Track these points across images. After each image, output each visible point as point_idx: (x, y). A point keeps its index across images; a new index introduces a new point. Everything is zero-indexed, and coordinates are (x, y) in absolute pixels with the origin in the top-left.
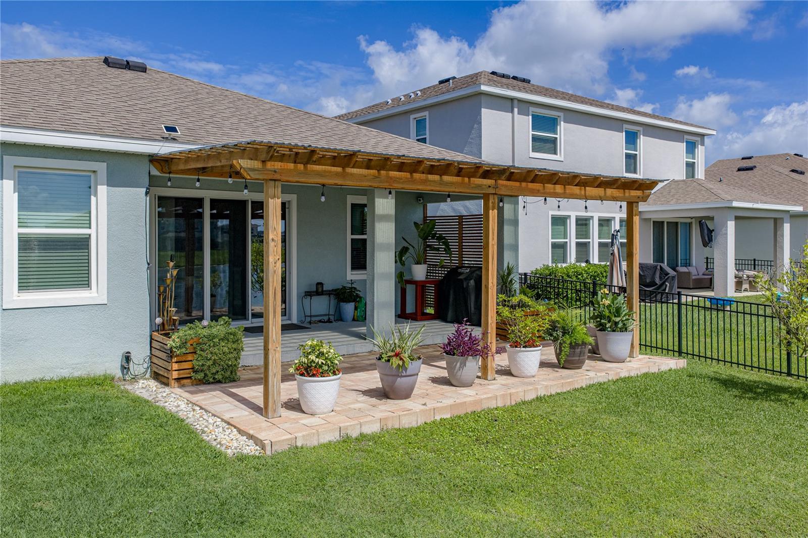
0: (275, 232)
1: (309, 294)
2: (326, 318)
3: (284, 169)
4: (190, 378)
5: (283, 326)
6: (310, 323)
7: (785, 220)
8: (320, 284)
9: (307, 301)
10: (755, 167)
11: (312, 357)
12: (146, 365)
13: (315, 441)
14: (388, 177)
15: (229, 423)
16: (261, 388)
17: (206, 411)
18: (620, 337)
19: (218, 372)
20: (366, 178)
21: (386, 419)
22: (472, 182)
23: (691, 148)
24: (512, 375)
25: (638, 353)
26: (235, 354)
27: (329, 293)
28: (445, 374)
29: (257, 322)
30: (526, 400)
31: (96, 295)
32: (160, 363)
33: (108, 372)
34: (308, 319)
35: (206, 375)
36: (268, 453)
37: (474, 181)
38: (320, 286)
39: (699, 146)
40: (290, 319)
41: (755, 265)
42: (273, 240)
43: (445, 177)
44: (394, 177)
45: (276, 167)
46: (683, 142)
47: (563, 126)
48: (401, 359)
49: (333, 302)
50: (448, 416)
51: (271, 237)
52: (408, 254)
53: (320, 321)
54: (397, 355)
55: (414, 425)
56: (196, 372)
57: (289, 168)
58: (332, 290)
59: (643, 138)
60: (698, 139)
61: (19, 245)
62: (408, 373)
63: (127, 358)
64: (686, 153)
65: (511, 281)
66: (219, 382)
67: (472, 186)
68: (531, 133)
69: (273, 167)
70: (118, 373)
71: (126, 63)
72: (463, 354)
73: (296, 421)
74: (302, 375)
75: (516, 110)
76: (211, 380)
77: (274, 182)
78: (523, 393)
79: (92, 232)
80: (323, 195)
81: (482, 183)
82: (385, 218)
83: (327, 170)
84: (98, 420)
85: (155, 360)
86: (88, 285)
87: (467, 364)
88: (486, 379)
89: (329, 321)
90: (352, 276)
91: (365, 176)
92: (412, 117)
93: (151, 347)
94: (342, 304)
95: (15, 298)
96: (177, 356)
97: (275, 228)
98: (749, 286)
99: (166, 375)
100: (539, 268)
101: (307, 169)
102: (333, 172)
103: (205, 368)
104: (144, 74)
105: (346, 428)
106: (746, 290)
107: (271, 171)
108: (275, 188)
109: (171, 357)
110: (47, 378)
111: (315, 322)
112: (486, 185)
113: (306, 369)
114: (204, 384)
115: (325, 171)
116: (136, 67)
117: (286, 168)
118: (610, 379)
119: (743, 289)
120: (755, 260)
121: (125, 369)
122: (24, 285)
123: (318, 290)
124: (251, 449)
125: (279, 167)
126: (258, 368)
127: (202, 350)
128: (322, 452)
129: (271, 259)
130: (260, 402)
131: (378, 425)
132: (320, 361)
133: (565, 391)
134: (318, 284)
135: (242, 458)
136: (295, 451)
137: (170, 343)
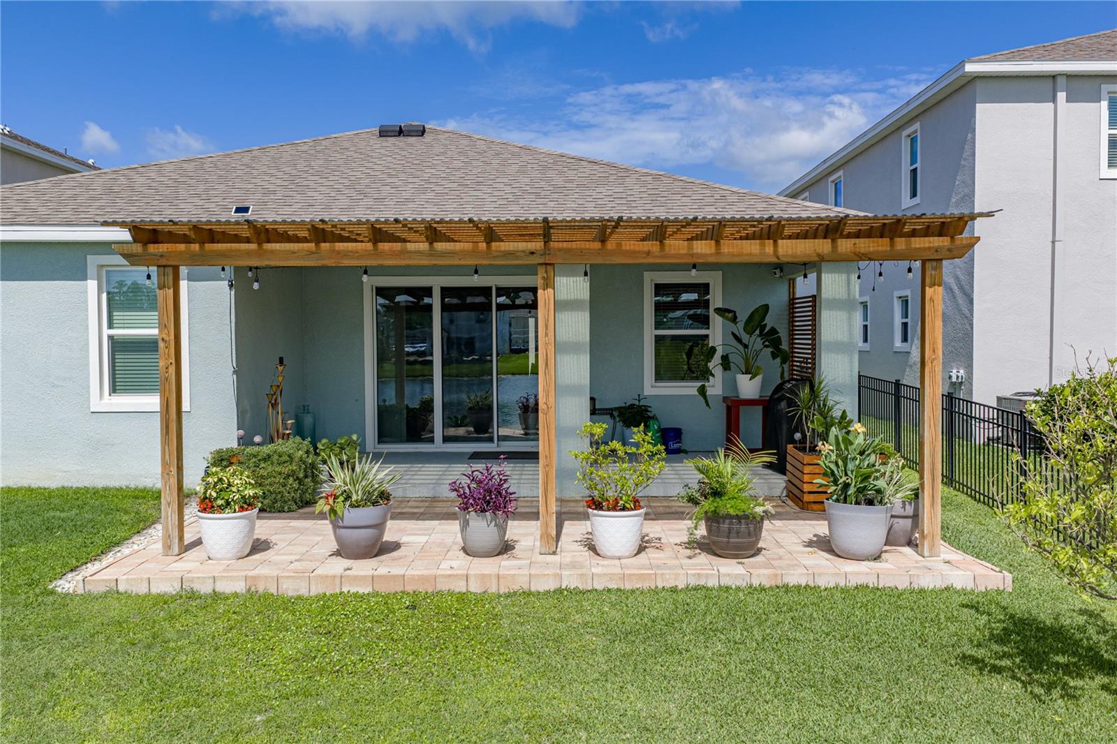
0: (166, 331)
3: (172, 251)
13: (143, 589)
14: (333, 251)
20: (296, 255)
21: (256, 578)
22: (493, 248)
27: (610, 412)
30: (533, 589)
37: (499, 246)
42: (162, 339)
43: (439, 244)
44: (343, 251)
45: (161, 250)
49: (619, 426)
50: (367, 591)
51: (162, 336)
57: (178, 250)
62: (346, 523)
67: (495, 254)
68: (1107, 132)
69: (157, 251)
75: (1062, 95)
77: (163, 268)
78: (526, 579)
81: (516, 249)
83: (233, 248)
91: (295, 253)
92: (905, 134)
97: (165, 325)
101: (204, 249)
102: (243, 250)
105: (192, 580)
107: (154, 255)
108: (164, 276)
110: (133, 486)
112: (524, 252)
115: (231, 250)
116: (410, 131)
117: (174, 250)
125: (165, 250)
131: (243, 584)
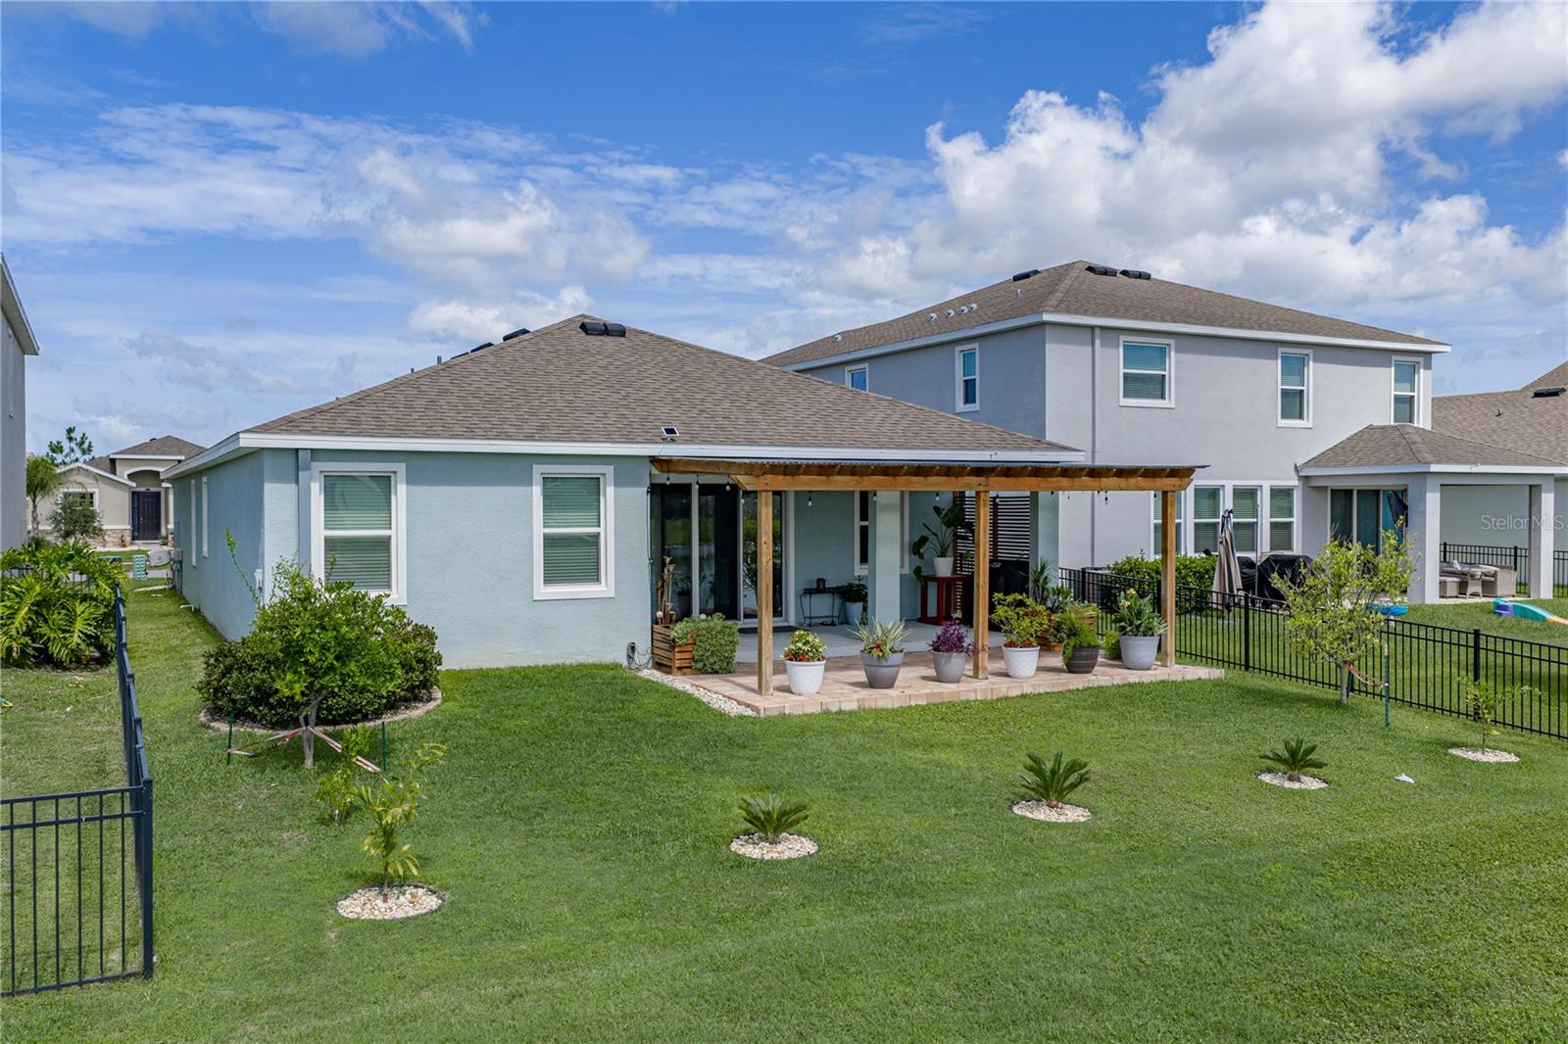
0: (767, 536)
1: (809, 592)
2: (829, 621)
4: (690, 667)
5: (774, 628)
6: (810, 625)
7: (1543, 490)
8: (821, 581)
9: (806, 600)
10: (1564, 390)
11: (800, 645)
12: (648, 656)
15: (729, 698)
16: (756, 678)
17: (709, 691)
18: (1139, 642)
19: (715, 662)
20: (849, 484)
21: (864, 699)
22: (959, 481)
23: (1406, 375)
24: (1009, 676)
25: (1174, 662)
26: (730, 647)
27: (833, 591)
28: (932, 672)
29: (751, 623)
30: (1010, 695)
31: (605, 589)
32: (663, 653)
33: (617, 661)
34: (808, 621)
35: (705, 665)
36: (762, 715)
37: (962, 480)
38: (821, 582)
39: (1422, 370)
40: (786, 620)
41: (1516, 556)
42: (765, 543)
44: (877, 481)
46: (1390, 367)
47: (1173, 357)
48: (881, 651)
49: (838, 602)
50: (925, 703)
51: (764, 540)
52: (928, 545)
53: (822, 624)
54: (878, 647)
55: (890, 707)
56: (696, 662)
58: (837, 588)
59: (1314, 368)
60: (1420, 359)
61: (544, 543)
62: (889, 663)
63: (633, 648)
64: (1396, 381)
65: (1046, 578)
66: (717, 672)
67: (960, 485)
68: (1122, 371)
70: (625, 663)
71: (603, 328)
72: (947, 651)
73: (786, 698)
74: (791, 660)
75: (1098, 342)
76: (710, 670)
79: (601, 530)
80: (810, 500)
81: (971, 481)
82: (888, 507)
83: (813, 479)
84: (624, 691)
85: (657, 651)
86: (598, 580)
87: (952, 660)
88: (977, 678)
89: (833, 624)
90: (860, 570)
91: (849, 482)
92: (958, 348)
93: (652, 639)
94: (848, 604)
95: (542, 591)
96: (679, 646)
97: (767, 532)
98: (1483, 589)
99: (669, 664)
100: (1120, 562)
101: (795, 480)
102: (818, 481)
103: (704, 658)
104: (622, 339)
105: (827, 704)
106: (1474, 595)
109: (674, 647)
111: (816, 625)
112: (975, 483)
113: (793, 655)
114: (703, 673)
115: (811, 480)
116: (614, 331)
118: (1115, 683)
119: (1468, 593)
120: (1516, 548)
121: (630, 658)
122: (550, 579)
123: (819, 588)
124: (749, 712)
126: (752, 664)
127: (701, 641)
128: (806, 719)
129: (764, 560)
130: (756, 687)
132: (806, 648)
133: (1056, 690)
134: (819, 580)
135: (741, 717)
136: (783, 716)
137: (673, 634)
